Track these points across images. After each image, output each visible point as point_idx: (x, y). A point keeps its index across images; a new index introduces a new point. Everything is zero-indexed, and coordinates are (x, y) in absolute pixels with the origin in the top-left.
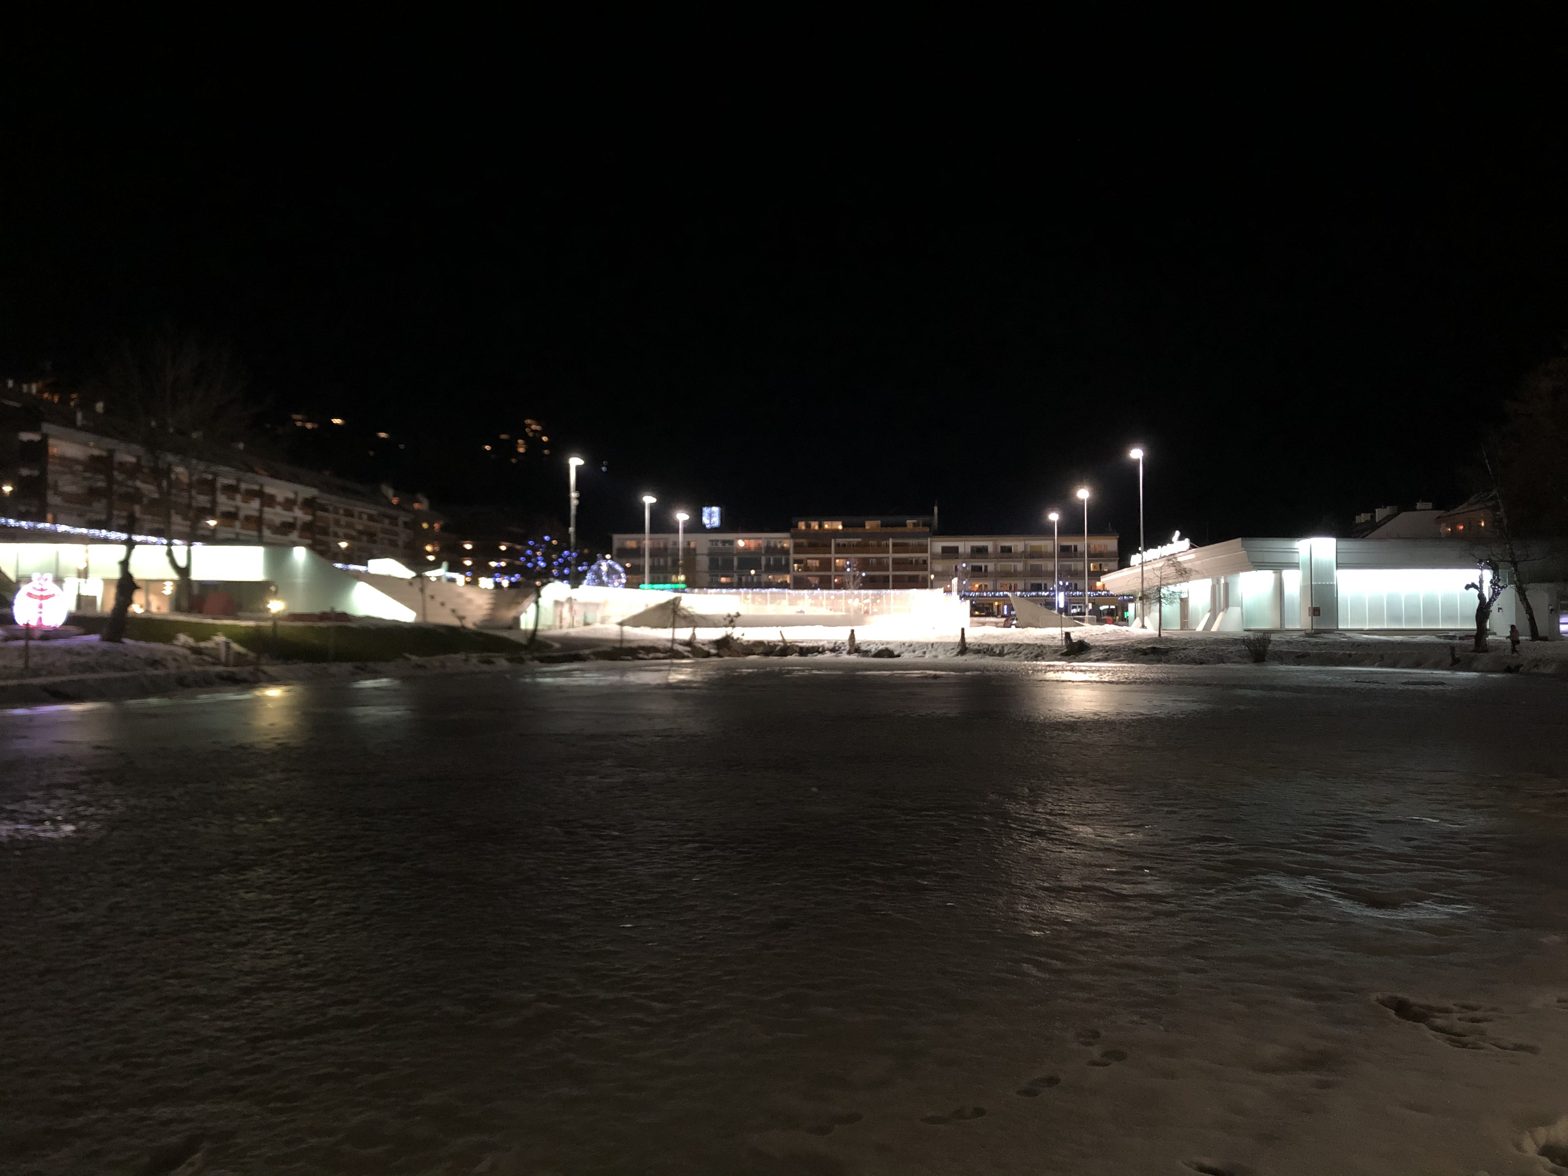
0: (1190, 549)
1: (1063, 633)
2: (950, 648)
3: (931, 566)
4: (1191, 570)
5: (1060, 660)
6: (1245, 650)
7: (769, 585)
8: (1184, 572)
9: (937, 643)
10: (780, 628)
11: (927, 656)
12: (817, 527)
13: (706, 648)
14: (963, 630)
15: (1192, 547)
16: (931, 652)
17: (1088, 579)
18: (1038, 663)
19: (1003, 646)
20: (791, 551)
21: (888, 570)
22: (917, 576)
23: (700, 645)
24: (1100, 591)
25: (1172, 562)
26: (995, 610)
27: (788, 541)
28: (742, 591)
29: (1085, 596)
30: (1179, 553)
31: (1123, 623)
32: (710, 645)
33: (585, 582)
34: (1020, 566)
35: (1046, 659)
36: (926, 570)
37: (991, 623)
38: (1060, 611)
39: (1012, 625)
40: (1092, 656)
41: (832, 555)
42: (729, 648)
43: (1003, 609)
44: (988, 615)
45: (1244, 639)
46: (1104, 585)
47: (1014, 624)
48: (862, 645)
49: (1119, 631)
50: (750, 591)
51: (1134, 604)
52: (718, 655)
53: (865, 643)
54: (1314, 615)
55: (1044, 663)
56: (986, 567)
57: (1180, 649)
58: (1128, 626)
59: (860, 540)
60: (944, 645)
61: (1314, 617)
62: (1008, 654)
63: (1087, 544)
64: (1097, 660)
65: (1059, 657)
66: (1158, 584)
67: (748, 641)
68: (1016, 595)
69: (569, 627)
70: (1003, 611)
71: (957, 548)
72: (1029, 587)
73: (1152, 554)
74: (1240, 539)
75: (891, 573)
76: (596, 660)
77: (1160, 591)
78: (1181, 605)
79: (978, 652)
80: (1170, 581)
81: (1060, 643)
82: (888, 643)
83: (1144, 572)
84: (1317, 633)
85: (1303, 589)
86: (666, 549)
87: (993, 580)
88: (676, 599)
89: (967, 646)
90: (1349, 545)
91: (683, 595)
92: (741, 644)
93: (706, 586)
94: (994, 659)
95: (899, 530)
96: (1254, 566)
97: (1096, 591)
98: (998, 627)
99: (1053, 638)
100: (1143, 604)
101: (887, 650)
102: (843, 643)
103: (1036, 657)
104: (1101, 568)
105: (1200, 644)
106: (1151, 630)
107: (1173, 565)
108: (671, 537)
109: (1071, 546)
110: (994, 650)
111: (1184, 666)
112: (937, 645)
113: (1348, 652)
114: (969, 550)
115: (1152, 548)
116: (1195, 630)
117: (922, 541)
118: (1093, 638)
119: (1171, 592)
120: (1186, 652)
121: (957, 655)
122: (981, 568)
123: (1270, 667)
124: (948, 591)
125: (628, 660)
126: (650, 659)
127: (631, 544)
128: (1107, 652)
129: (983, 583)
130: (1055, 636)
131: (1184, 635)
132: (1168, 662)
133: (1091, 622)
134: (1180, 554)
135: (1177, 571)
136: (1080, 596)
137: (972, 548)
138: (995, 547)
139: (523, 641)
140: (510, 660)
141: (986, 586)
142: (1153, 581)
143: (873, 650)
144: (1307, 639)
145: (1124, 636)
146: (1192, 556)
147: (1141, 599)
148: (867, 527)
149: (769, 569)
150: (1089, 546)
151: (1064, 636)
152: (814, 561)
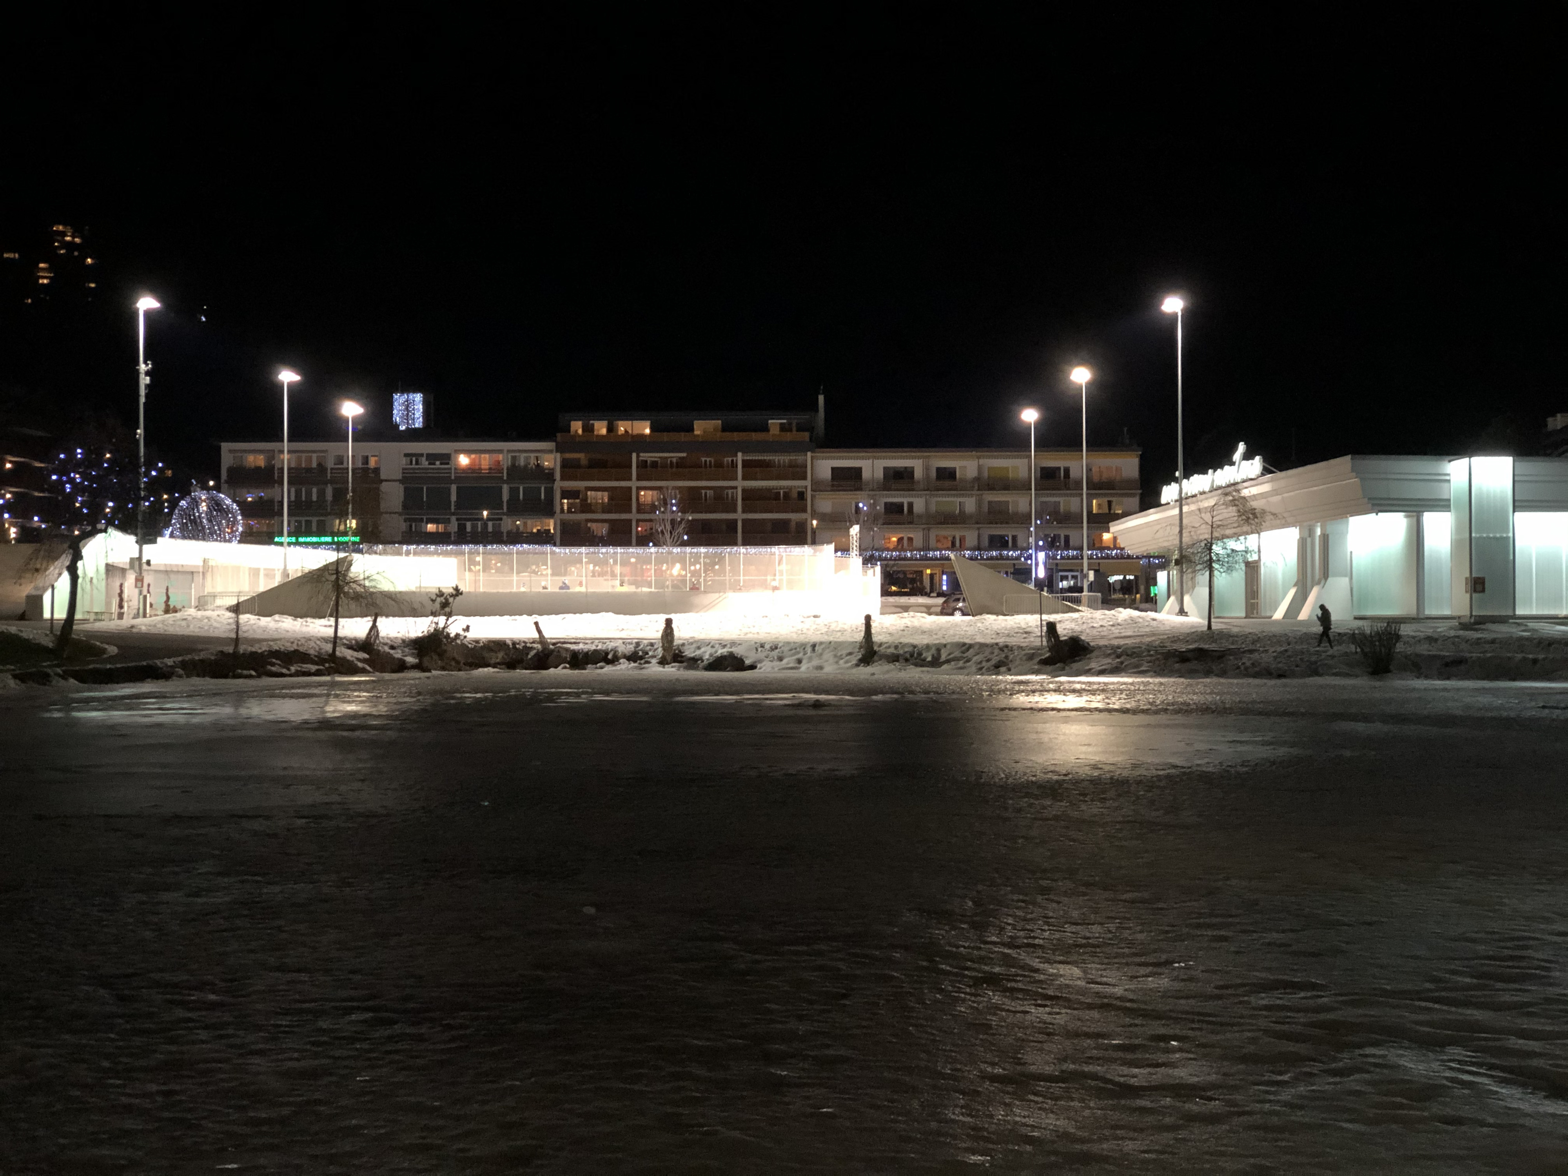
0: (1263, 474)
1: (1044, 623)
2: (844, 652)
3: (812, 505)
4: (1264, 512)
5: (1037, 672)
6: (1356, 652)
7: (515, 538)
8: (1251, 516)
9: (821, 643)
10: (536, 618)
11: (804, 667)
12: (604, 431)
13: (397, 654)
14: (868, 619)
15: (1266, 471)
16: (810, 659)
17: (1088, 528)
18: (1001, 677)
19: (939, 648)
20: (558, 476)
21: (735, 511)
22: (786, 522)
23: (387, 649)
24: (1109, 548)
25: (1231, 498)
26: (927, 582)
27: (552, 456)
28: (466, 548)
29: (1082, 558)
30: (1244, 481)
31: (1147, 605)
32: (407, 650)
33: (168, 532)
34: (970, 504)
35: (1013, 670)
36: (804, 510)
37: (918, 608)
38: (1040, 585)
39: (955, 609)
40: (1093, 665)
41: (633, 484)
42: (441, 655)
43: (941, 580)
44: (912, 593)
45: (1354, 634)
46: (1115, 538)
47: (960, 609)
48: (686, 648)
49: (1141, 620)
50: (481, 548)
51: (1165, 573)
52: (419, 667)
53: (692, 643)
54: (1475, 591)
55: (1009, 677)
56: (911, 505)
57: (1244, 652)
58: (1156, 611)
59: (684, 455)
60: (834, 647)
61: (1474, 595)
62: (948, 661)
63: (1087, 465)
64: (1101, 673)
65: (1036, 667)
66: (1208, 536)
67: (477, 641)
68: (964, 556)
69: (136, 616)
70: (941, 585)
71: (858, 471)
72: (986, 542)
73: (1197, 483)
74: (1349, 457)
75: (739, 516)
76: (188, 676)
77: (1210, 549)
78: (1246, 573)
79: (894, 659)
80: (1228, 532)
81: (1037, 642)
82: (733, 643)
83: (1184, 516)
84: (1478, 622)
85: (1456, 545)
86: (321, 467)
87: (924, 529)
88: (338, 562)
89: (876, 648)
90: (1537, 467)
91: (356, 556)
92: (463, 645)
93: (400, 538)
94: (922, 672)
95: (755, 436)
96: (1373, 505)
97: (1102, 549)
98: (930, 614)
99: (1026, 633)
100: (1182, 573)
101: (731, 656)
102: (652, 645)
103: (998, 667)
104: (1110, 509)
105: (1279, 643)
106: (1195, 619)
107: (1234, 502)
108: (333, 448)
109: (1059, 468)
110: (924, 655)
111: (1251, 680)
112: (823, 646)
113: (1531, 656)
114: (880, 474)
115: (1199, 473)
116: (1271, 617)
117: (799, 458)
118: (1095, 632)
119: (1229, 551)
120: (1256, 656)
121: (857, 665)
122: (901, 505)
123: (1399, 682)
124: (843, 549)
125: (250, 677)
126: (291, 675)
127: (255, 460)
128: (1118, 657)
129: (905, 535)
130: (1028, 630)
131: (1252, 626)
132: (1223, 674)
133: (1092, 605)
134: (1245, 484)
135: (1240, 513)
136: (1074, 558)
137: (886, 469)
138: (927, 468)
139: (48, 642)
140: (21, 678)
141: (910, 539)
142: (1199, 532)
143: (707, 654)
144: (1461, 633)
145: (1148, 630)
146: (1265, 488)
147: (1177, 562)
148: (697, 432)
149: (517, 508)
150: (1089, 470)
151: (1045, 629)
152: (599, 494)
